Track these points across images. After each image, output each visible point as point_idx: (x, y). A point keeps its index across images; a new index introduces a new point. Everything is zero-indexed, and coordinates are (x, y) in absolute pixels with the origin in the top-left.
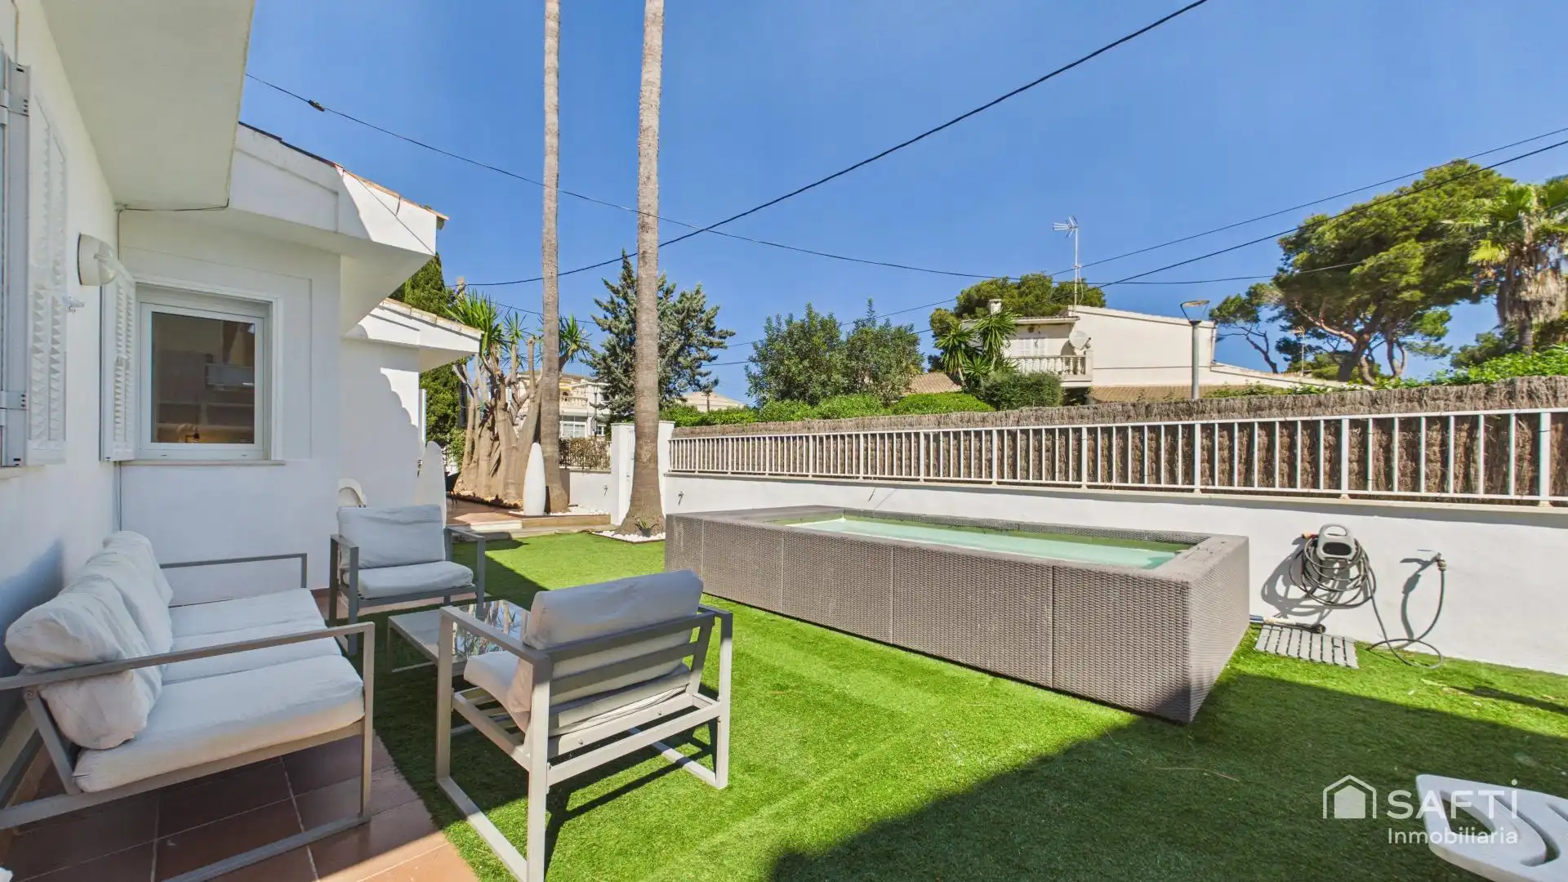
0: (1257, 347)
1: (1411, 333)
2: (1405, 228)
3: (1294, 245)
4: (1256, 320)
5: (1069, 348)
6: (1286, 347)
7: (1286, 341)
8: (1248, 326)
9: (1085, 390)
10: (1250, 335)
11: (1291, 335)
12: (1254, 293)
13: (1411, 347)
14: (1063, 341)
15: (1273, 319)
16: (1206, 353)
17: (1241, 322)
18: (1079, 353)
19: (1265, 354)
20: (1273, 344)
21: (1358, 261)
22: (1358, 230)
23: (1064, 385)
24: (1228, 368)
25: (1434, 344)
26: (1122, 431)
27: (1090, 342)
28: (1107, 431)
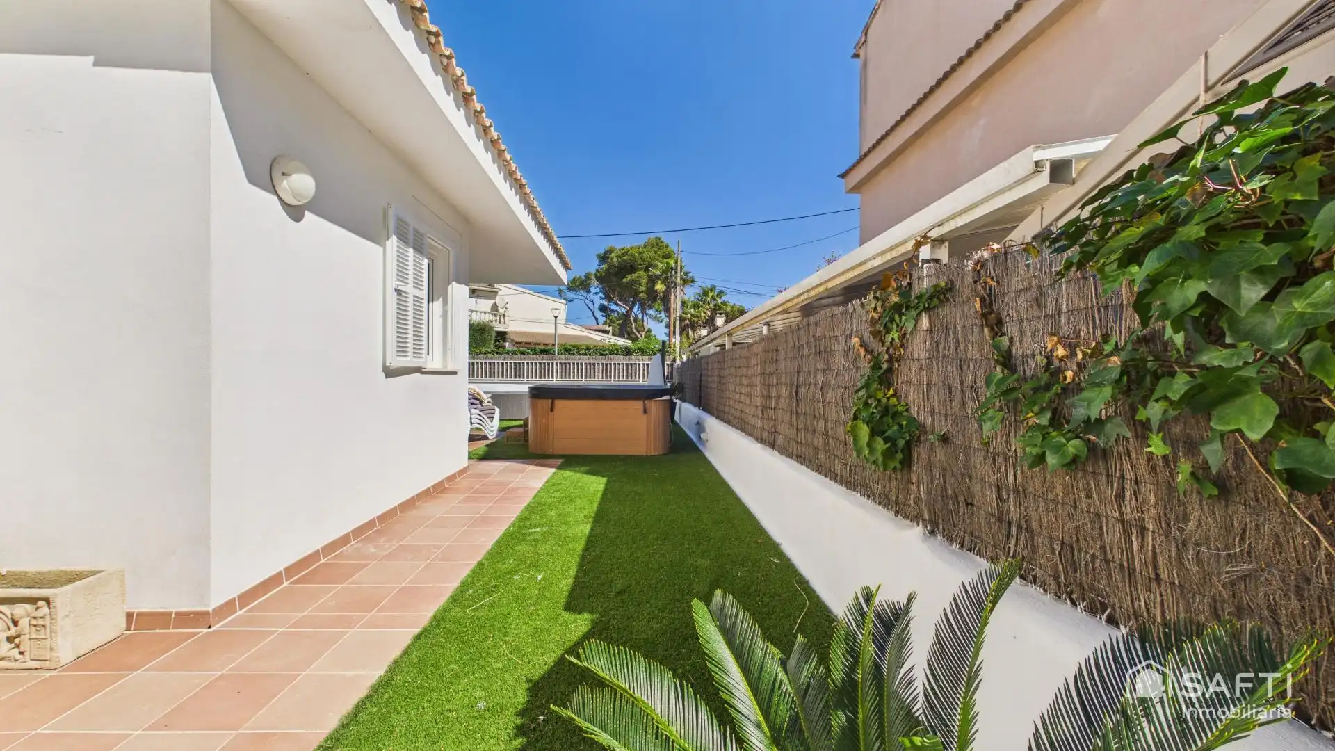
0: (589, 308)
1: (651, 308)
2: (641, 265)
3: (604, 258)
4: (589, 291)
5: (495, 307)
6: (603, 309)
7: (603, 305)
8: (585, 295)
9: (505, 333)
10: (586, 301)
11: (605, 303)
12: (587, 277)
13: (650, 315)
14: (492, 302)
15: (596, 293)
16: (562, 317)
17: (582, 292)
18: (502, 311)
19: (593, 312)
20: (597, 306)
21: (624, 277)
22: (624, 261)
23: (496, 329)
24: (572, 326)
25: (659, 316)
26: (536, 363)
27: (507, 306)
28: (532, 363)
